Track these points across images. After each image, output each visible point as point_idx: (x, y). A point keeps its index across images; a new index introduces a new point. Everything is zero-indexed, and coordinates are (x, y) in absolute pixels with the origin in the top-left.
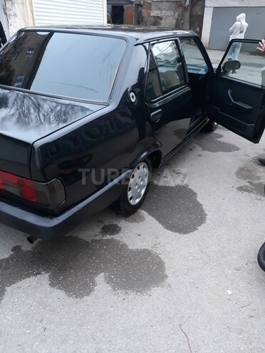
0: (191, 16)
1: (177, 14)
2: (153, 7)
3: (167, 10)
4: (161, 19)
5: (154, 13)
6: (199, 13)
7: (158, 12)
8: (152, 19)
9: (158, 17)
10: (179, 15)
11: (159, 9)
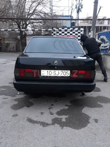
0: (22, 43)
1: (16, 42)
2: (6, 40)
3: (12, 41)
4: (10, 44)
5: (6, 42)
6: (24, 42)
7: (8, 42)
8: (6, 44)
9: (8, 43)
10: (17, 43)
11: (8, 41)
